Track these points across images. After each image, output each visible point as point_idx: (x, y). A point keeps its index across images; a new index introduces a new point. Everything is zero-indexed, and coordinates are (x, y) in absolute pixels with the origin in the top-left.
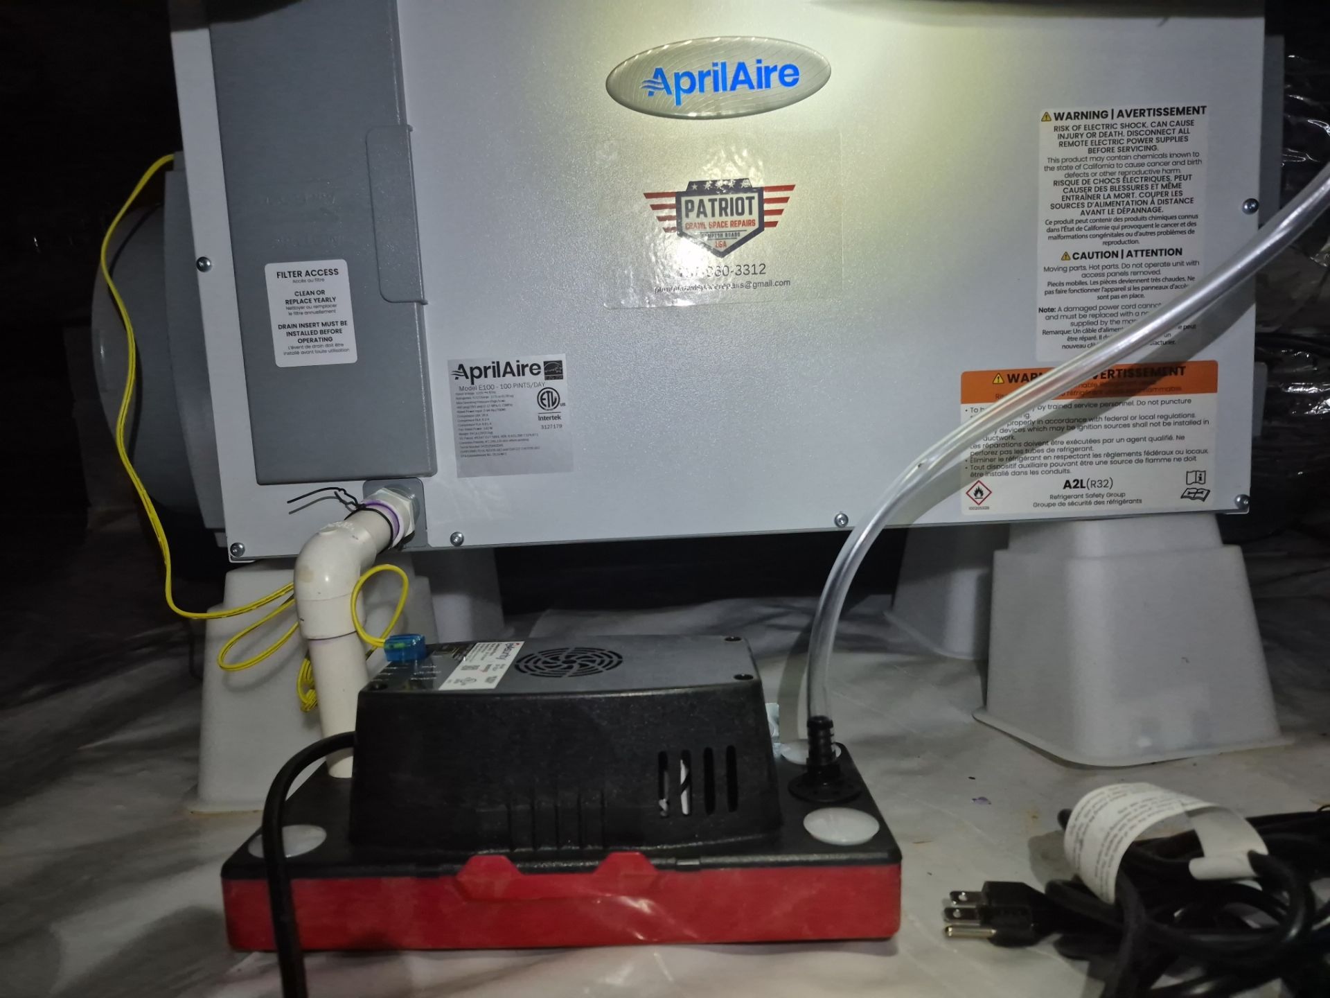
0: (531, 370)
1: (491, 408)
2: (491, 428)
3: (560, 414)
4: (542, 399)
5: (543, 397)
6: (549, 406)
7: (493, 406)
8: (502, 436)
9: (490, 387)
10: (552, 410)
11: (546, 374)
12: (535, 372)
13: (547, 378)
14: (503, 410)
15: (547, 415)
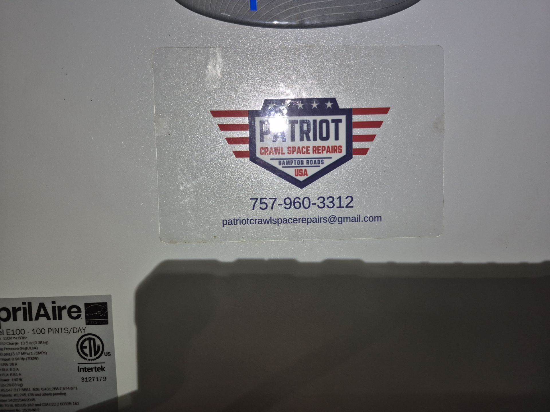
0: (69, 313)
1: (20, 356)
2: (21, 380)
3: (104, 365)
4: (83, 347)
5: (84, 345)
6: (91, 356)
7: (23, 354)
8: (34, 389)
9: (20, 332)
10: (95, 359)
11: (87, 318)
12: (75, 315)
13: (88, 323)
14: (36, 358)
15: (88, 366)
